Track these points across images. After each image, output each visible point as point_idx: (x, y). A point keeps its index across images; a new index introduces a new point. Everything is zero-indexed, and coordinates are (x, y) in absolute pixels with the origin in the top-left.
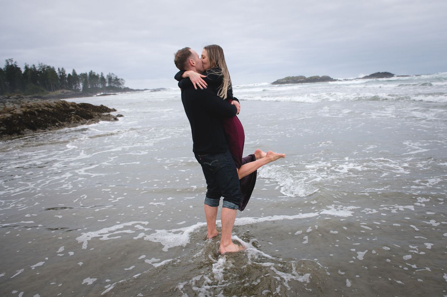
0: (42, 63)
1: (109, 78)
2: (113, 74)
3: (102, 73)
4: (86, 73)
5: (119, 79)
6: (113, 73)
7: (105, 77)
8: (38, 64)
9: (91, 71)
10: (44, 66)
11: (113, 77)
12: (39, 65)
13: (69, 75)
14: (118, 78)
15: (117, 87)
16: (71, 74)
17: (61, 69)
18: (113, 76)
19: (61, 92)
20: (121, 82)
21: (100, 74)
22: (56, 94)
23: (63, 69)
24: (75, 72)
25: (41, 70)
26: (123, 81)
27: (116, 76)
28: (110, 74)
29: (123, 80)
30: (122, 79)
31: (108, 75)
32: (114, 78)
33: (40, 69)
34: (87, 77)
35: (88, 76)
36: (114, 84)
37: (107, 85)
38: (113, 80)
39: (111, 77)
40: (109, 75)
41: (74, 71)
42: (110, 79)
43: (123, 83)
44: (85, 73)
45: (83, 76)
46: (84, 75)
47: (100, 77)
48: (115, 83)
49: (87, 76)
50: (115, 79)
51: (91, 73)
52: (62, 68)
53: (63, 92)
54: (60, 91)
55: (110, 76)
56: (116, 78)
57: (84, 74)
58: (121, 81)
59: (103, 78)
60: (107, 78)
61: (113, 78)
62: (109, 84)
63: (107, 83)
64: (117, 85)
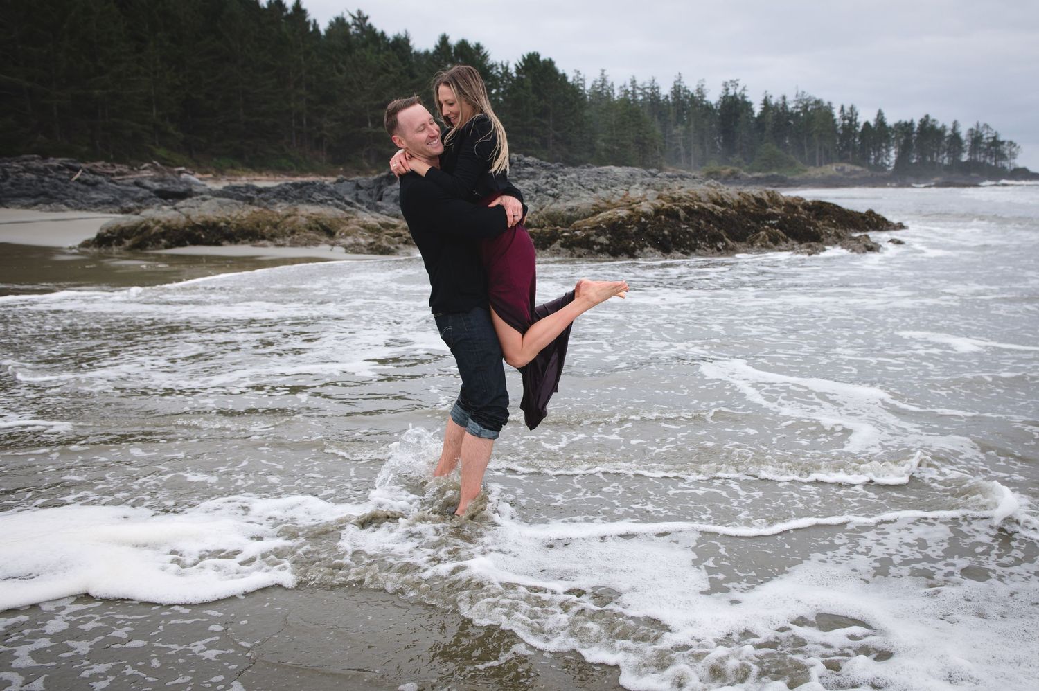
0: (803, 92)
1: (974, 137)
2: (986, 126)
3: (955, 124)
4: (912, 121)
5: (1003, 143)
6: (988, 123)
7: (964, 133)
8: (795, 94)
9: (927, 116)
10: (808, 100)
11: (987, 136)
12: (797, 96)
13: (867, 124)
14: (1001, 139)
15: (993, 164)
16: (872, 123)
17: (847, 109)
18: (987, 133)
19: (837, 170)
20: (1007, 152)
21: (950, 126)
22: (823, 173)
23: (852, 109)
24: (883, 118)
25: (799, 110)
26: (1014, 150)
27: (996, 133)
28: (978, 125)
29: (1015, 145)
30: (1011, 143)
31: (972, 130)
32: (988, 138)
33: (797, 107)
34: (914, 133)
35: (916, 129)
36: (985, 157)
37: (965, 157)
38: (984, 143)
39: (981, 136)
40: (975, 128)
41: (880, 113)
42: (976, 138)
43: (1013, 155)
44: (909, 121)
45: (902, 129)
46: (905, 128)
47: (948, 133)
48: (988, 153)
49: (913, 129)
50: (990, 140)
51: (924, 122)
52: (850, 106)
53: (843, 169)
54: (834, 168)
55: (977, 132)
56: (994, 138)
57: (906, 124)
58: (1008, 148)
59: (955, 137)
60: (969, 138)
61: (985, 137)
62: (970, 154)
63: (964, 152)
64: (994, 159)
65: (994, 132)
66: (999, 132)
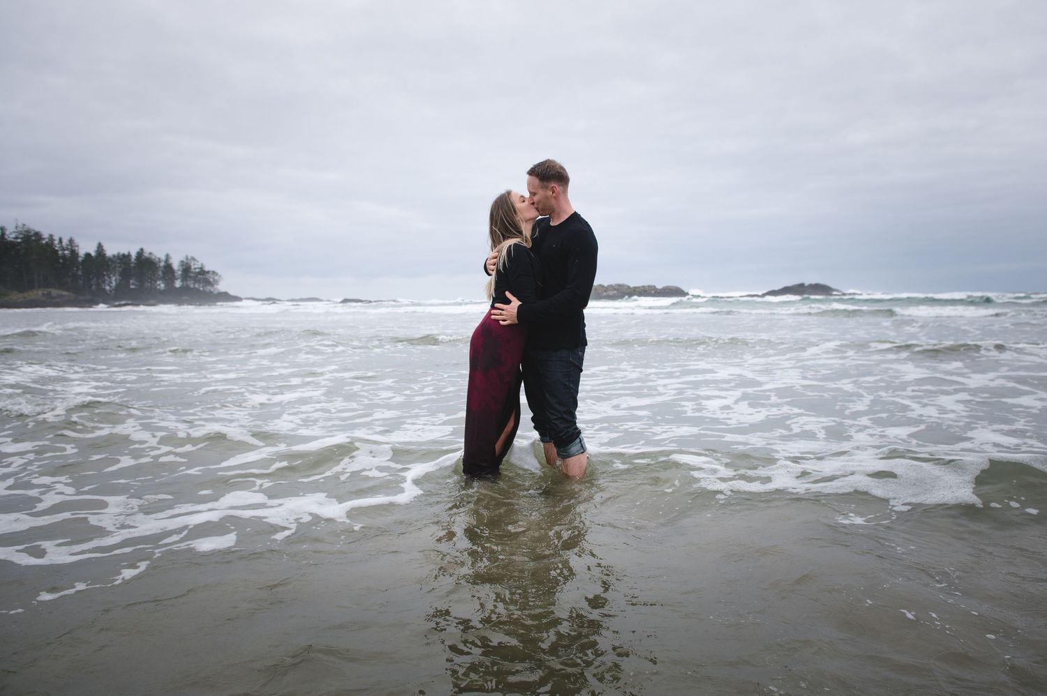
0: (24, 225)
1: (184, 267)
2: (193, 259)
3: (167, 256)
4: (129, 253)
5: (208, 272)
6: (194, 256)
7: (176, 265)
8: (14, 226)
9: (142, 250)
10: (28, 231)
11: (195, 266)
12: (16, 227)
13: (88, 255)
14: (206, 269)
15: (201, 289)
16: (93, 254)
17: (65, 242)
18: (194, 264)
19: (43, 294)
20: (211, 280)
21: (163, 258)
22: (25, 298)
23: (71, 241)
24: (103, 250)
25: (19, 240)
26: (216, 278)
27: (202, 264)
28: (187, 259)
29: (217, 274)
30: (214, 272)
31: (182, 262)
32: (195, 269)
33: (17, 238)
34: (132, 263)
35: (133, 260)
36: (194, 283)
37: (178, 284)
38: (192, 272)
39: (190, 267)
40: (185, 260)
41: (100, 246)
42: (186, 269)
43: (216, 282)
44: (126, 253)
45: (121, 259)
46: (125, 258)
47: (162, 264)
48: (196, 280)
49: (130, 260)
50: (197, 270)
51: (140, 254)
52: (69, 238)
53: (49, 294)
54: (40, 292)
55: (187, 263)
56: (201, 268)
57: (124, 255)
58: (212, 276)
59: (168, 267)
60: (181, 268)
61: (193, 267)
62: (182, 281)
63: (177, 279)
64: (201, 285)
65: (200, 263)
66: (204, 264)
